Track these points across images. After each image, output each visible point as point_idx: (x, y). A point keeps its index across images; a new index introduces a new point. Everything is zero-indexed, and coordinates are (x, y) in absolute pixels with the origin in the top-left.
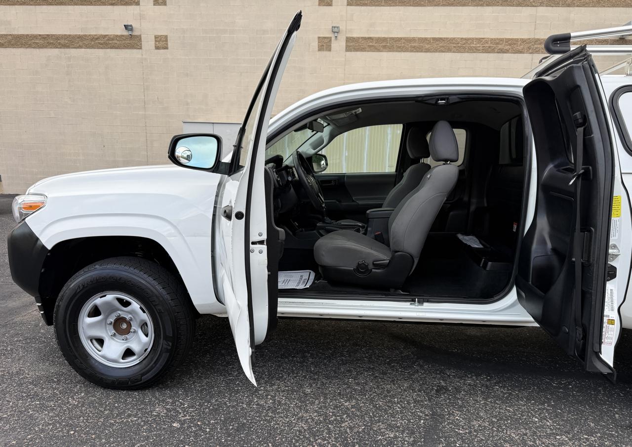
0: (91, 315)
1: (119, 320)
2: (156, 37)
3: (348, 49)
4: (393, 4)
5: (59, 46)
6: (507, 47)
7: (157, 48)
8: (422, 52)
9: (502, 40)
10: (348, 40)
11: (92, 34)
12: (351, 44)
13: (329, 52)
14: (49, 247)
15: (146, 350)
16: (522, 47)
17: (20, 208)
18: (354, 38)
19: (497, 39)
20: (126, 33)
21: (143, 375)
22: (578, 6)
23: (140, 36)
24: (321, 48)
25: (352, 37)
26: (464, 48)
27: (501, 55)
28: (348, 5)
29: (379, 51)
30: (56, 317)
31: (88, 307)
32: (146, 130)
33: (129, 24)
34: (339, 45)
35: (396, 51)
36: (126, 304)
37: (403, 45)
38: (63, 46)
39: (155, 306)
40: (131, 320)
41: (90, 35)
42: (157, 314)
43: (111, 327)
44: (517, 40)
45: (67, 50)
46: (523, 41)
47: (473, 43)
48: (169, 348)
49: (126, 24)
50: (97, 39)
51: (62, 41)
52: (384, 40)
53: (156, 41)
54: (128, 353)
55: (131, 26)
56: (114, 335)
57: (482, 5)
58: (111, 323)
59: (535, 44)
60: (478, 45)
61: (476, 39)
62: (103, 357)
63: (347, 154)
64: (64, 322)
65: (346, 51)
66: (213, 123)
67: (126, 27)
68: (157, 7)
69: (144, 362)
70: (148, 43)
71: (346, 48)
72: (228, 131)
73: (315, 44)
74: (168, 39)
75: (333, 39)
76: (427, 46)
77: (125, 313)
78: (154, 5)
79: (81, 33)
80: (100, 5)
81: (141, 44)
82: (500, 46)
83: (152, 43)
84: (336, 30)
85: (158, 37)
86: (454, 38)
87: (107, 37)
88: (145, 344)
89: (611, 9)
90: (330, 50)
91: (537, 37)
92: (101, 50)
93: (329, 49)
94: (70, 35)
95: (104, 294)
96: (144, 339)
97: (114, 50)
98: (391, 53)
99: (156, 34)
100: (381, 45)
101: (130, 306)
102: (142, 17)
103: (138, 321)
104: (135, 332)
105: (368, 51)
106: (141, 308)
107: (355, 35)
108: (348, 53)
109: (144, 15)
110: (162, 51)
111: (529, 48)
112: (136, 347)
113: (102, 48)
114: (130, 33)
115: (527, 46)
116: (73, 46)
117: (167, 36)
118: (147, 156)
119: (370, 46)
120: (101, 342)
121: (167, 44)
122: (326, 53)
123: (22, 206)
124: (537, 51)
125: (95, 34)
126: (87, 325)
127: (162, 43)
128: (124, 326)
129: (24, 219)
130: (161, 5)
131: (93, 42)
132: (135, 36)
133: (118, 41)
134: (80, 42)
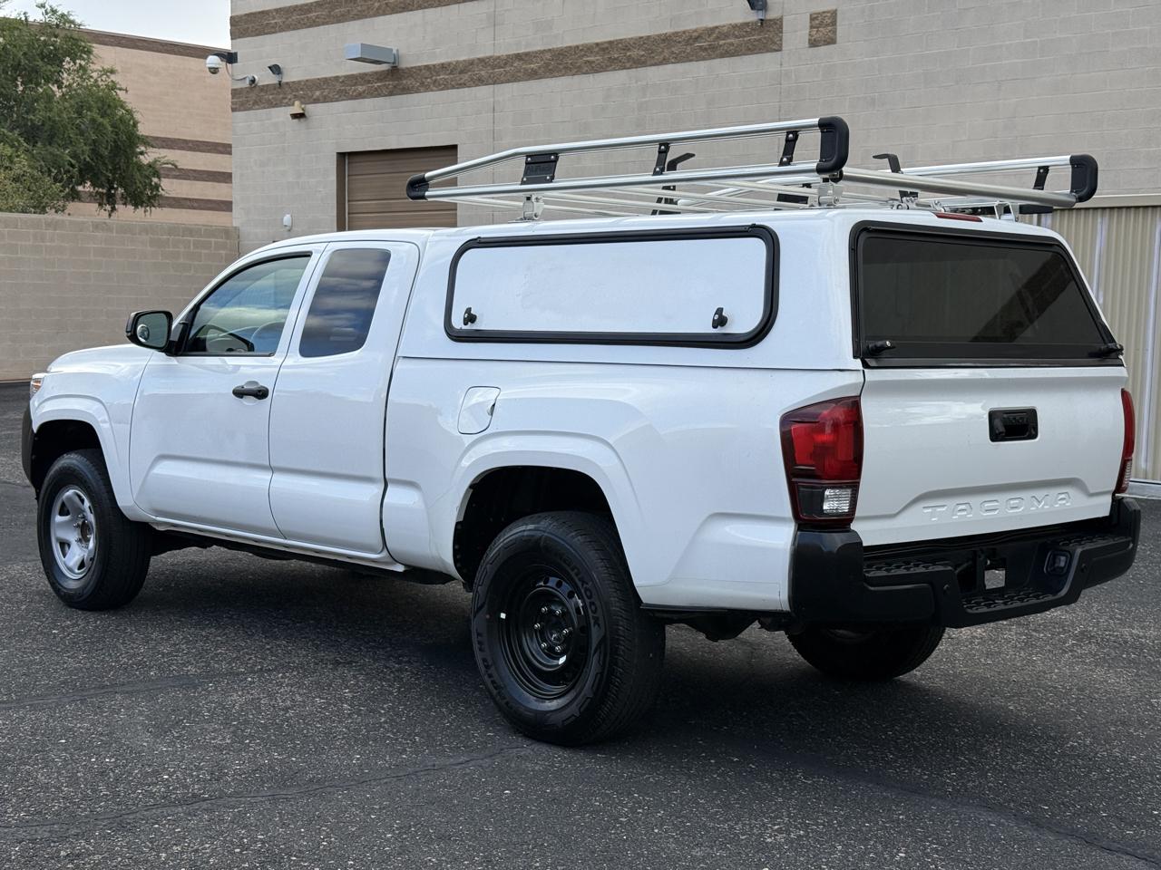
0: (61, 513)
2: (813, 18)
5: (628, 65)
7: (813, 43)
11: (688, 28)
14: (35, 430)
15: (91, 558)
20: (750, 17)
23: (781, 19)
31: (58, 505)
36: (83, 502)
38: (634, 62)
41: (684, 32)
43: (79, 530)
45: (642, 71)
50: (696, 39)
51: (634, 53)
53: (812, 27)
54: (81, 563)
58: (77, 527)
62: (65, 567)
69: (88, 574)
70: (796, 34)
74: (838, 18)
79: (669, 30)
81: (781, 39)
83: (804, 33)
85: (816, 18)
87: (717, 31)
88: (92, 551)
92: (702, 63)
95: (68, 489)
97: (726, 60)
99: (814, 11)
101: (83, 506)
106: (90, 507)
110: (823, 49)
112: (86, 555)
113: (704, 59)
114: (760, 15)
116: (653, 62)
117: (835, 11)
121: (835, 32)
125: (694, 27)
126: (57, 524)
127: (823, 30)
128: (88, 531)
131: (689, 48)
132: (770, 20)
133: (736, 37)
134: (666, 51)
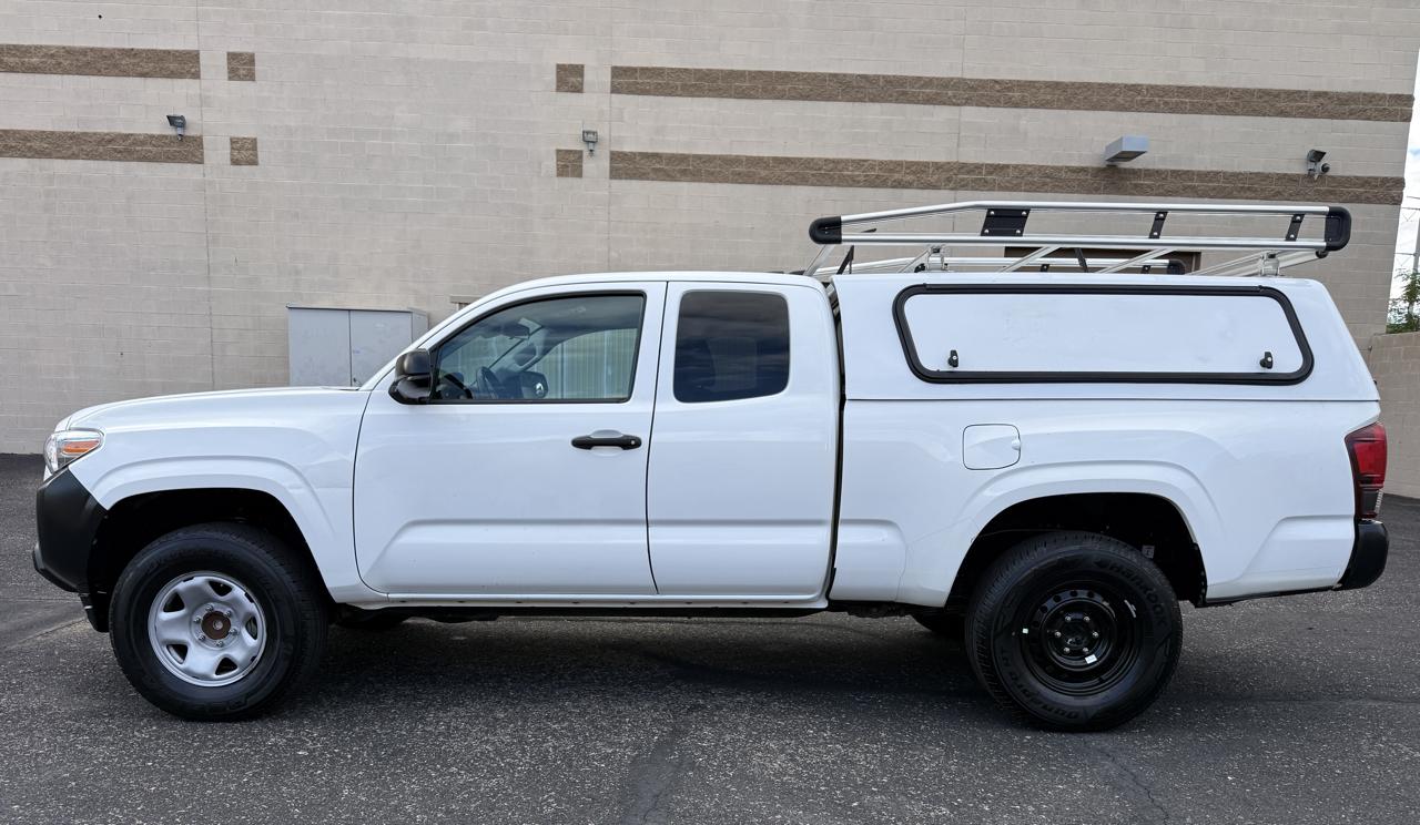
0: (167, 609)
1: (213, 616)
2: (233, 141)
3: (615, 174)
4: (697, 93)
5: (29, 155)
6: (909, 178)
7: (235, 162)
8: (753, 183)
9: (899, 164)
10: (616, 157)
11: (99, 131)
12: (621, 165)
13: (578, 179)
14: (107, 506)
15: (254, 658)
16: (936, 177)
17: (59, 450)
18: (625, 154)
19: (891, 162)
20: (171, 131)
21: (248, 695)
22: (1032, 106)
23: (201, 138)
24: (563, 171)
25: (622, 153)
26: (832, 178)
27: (898, 191)
28: (612, 92)
29: (673, 179)
30: (114, 612)
31: (164, 597)
32: (211, 321)
33: (179, 114)
34: (595, 166)
35: (707, 181)
36: (225, 590)
37: (718, 169)
38: (37, 152)
39: (268, 590)
40: (230, 615)
41: (95, 134)
42: (273, 605)
43: (199, 627)
44: (926, 165)
45: (45, 162)
46: (938, 166)
47: (847, 170)
48: (289, 653)
49: (172, 114)
50: (110, 141)
51: (36, 145)
52: (683, 158)
53: (232, 148)
54: (226, 665)
55: (182, 118)
56: (204, 640)
57: (861, 100)
58: (198, 622)
59: (959, 173)
60: (857, 173)
61: (853, 161)
62: (187, 672)
63: (610, 373)
64: (127, 618)
65: (611, 178)
66: (349, 310)
67: (172, 120)
68: (236, 84)
69: (251, 676)
70: (217, 152)
71: (611, 172)
72: (378, 325)
73: (551, 164)
74: (259, 145)
75: (586, 154)
76: (763, 173)
77: (220, 605)
78: (230, 79)
79: (77, 130)
80: (117, 76)
81: (202, 154)
82: (896, 176)
83: (225, 152)
84: (590, 139)
85: (237, 142)
86: (813, 159)
87: (132, 138)
88: (253, 648)
89: (1091, 114)
90: (580, 175)
91: (962, 160)
92: (118, 163)
93: (577, 171)
94: (52, 133)
95: (190, 576)
96: (250, 641)
97: (144, 165)
98: (696, 184)
99: (232, 135)
100: (678, 168)
101: (229, 594)
102: (204, 101)
103: (242, 614)
104: (236, 633)
105: (653, 180)
106: (247, 595)
107: (628, 148)
108: (615, 183)
109: (209, 97)
110: (245, 168)
111: (949, 180)
112: (237, 655)
113: (119, 160)
114: (180, 131)
115: (944, 176)
116: (59, 155)
117: (255, 139)
118: (213, 373)
119: (656, 170)
120: (182, 650)
121: (256, 156)
122: (570, 181)
123: (63, 447)
124: (963, 186)
125: (106, 131)
126: (164, 623)
127: (244, 152)
128: (219, 626)
129: (67, 466)
130: (243, 80)
131: (101, 148)
132: (189, 137)
133: (154, 146)
134: (74, 147)
